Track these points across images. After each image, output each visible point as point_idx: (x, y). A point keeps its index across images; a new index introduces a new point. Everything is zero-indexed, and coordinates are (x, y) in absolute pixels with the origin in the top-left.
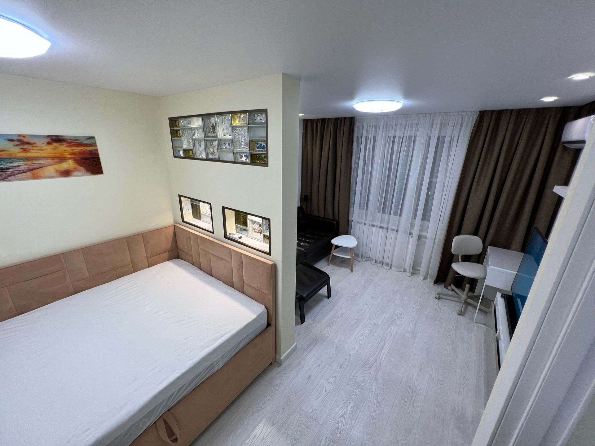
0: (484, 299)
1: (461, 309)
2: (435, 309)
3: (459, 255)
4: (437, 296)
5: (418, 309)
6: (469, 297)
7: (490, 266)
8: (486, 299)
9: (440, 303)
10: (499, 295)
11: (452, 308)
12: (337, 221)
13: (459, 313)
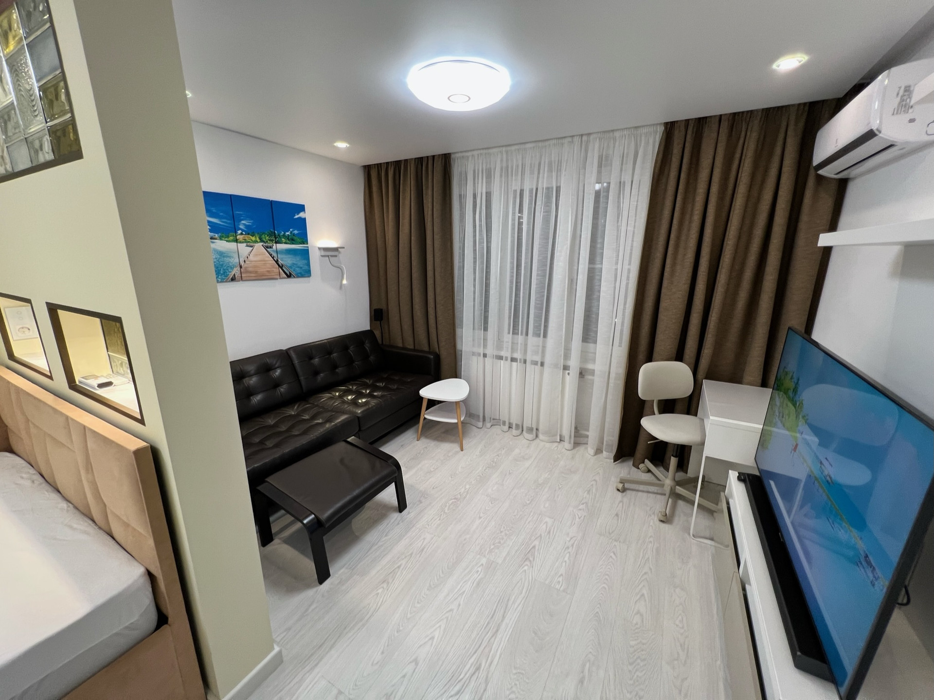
0: (705, 483)
1: (664, 510)
2: (617, 515)
3: (654, 401)
4: (620, 486)
5: (583, 517)
6: (679, 483)
7: (711, 418)
8: (709, 482)
9: (625, 500)
10: (733, 475)
11: (649, 508)
12: (437, 353)
13: (661, 519)
